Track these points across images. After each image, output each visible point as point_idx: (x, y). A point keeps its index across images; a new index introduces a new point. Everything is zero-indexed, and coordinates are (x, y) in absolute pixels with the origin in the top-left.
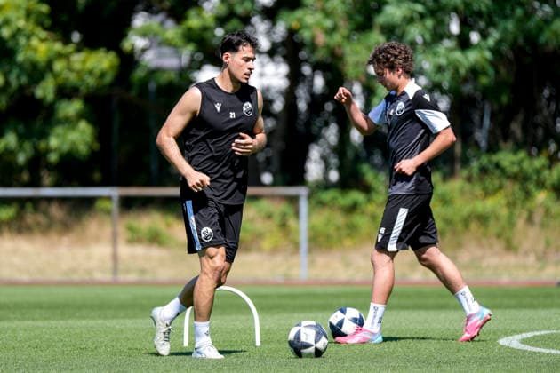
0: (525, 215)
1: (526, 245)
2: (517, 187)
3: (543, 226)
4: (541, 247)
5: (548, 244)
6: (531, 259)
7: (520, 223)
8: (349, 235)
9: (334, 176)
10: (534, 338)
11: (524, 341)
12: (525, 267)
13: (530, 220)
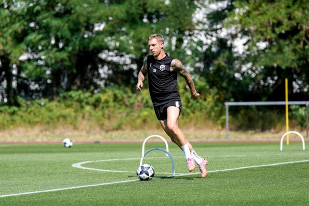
0: (81, 115)
1: (82, 127)
2: (78, 104)
3: (89, 120)
4: (88, 128)
5: (91, 127)
6: (84, 133)
7: (80, 118)
8: (12, 124)
9: (6, 100)
10: (86, 164)
11: (82, 165)
12: (81, 136)
13: (83, 117)
